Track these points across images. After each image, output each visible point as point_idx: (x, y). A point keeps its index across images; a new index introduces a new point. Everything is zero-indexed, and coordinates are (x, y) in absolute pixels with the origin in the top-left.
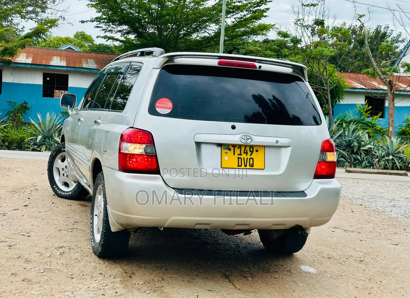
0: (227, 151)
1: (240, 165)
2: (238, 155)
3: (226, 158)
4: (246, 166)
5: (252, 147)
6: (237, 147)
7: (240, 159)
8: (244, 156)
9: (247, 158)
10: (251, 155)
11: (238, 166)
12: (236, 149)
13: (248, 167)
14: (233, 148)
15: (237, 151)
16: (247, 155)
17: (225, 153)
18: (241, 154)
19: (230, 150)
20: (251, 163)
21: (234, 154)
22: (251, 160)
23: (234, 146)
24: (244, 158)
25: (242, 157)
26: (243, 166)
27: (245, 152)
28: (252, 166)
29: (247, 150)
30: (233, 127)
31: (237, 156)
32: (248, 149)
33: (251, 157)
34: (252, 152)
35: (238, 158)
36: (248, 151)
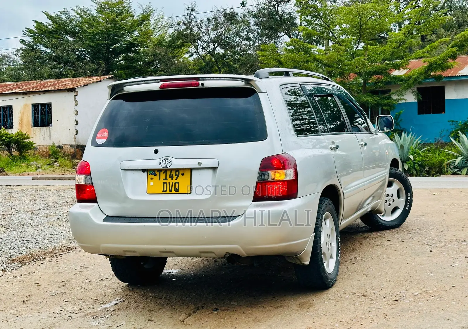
0: (153, 176)
1: (165, 190)
2: (164, 179)
3: (152, 184)
4: (171, 191)
5: (177, 170)
6: (163, 171)
7: (165, 184)
8: (169, 180)
9: (173, 183)
10: (176, 179)
11: (163, 191)
12: (162, 173)
13: (173, 191)
14: (158, 173)
15: (163, 176)
16: (172, 179)
17: (151, 178)
18: (166, 179)
19: (156, 175)
20: (177, 187)
21: (159, 179)
22: (177, 184)
23: (160, 171)
24: (169, 183)
25: (167, 182)
26: (168, 192)
27: (171, 176)
28: (178, 190)
29: (172, 175)
30: (156, 152)
31: (162, 181)
32: (173, 173)
33: (176, 181)
34: (178, 176)
35: (164, 183)
36: (174, 175)
